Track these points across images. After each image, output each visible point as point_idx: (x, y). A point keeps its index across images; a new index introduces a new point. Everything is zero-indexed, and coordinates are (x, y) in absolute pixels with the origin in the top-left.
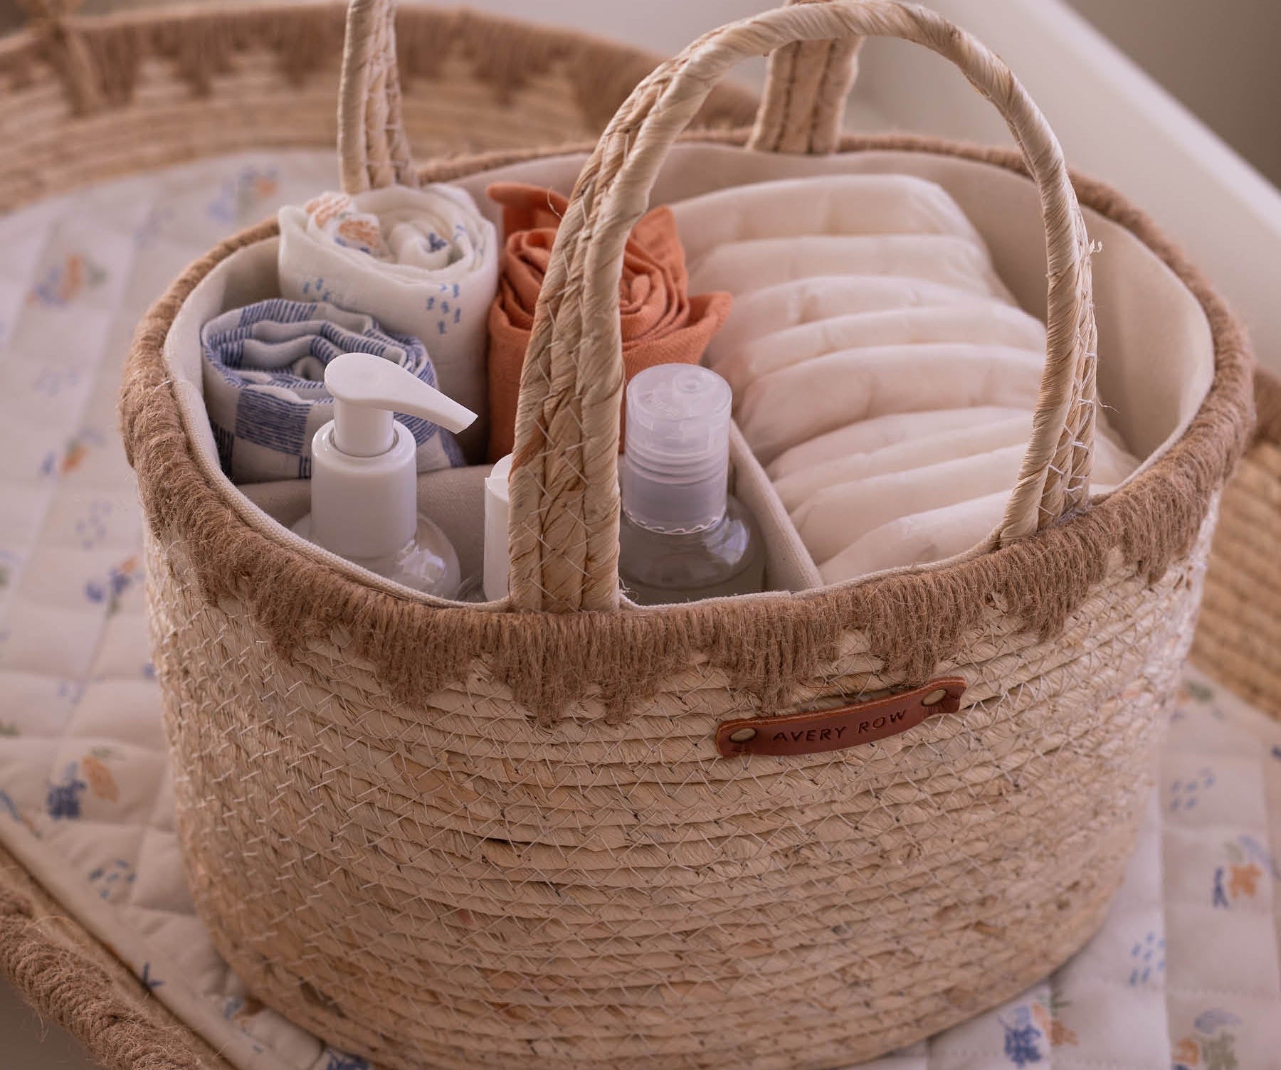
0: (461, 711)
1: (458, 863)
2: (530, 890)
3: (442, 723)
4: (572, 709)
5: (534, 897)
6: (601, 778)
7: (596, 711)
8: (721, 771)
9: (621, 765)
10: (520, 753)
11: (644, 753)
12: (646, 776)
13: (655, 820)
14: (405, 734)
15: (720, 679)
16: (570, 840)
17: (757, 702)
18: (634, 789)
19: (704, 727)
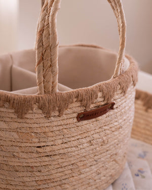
0: (32, 117)
1: (31, 154)
2: (46, 158)
3: (28, 121)
4: (53, 114)
5: (47, 159)
6: (58, 128)
7: (57, 114)
8: (78, 124)
9: (61, 125)
10: (43, 125)
11: (65, 122)
12: (65, 127)
13: (67, 136)
14: (20, 125)
15: (78, 104)
16: (52, 143)
17: (85, 108)
18: (64, 130)
19: (75, 115)
